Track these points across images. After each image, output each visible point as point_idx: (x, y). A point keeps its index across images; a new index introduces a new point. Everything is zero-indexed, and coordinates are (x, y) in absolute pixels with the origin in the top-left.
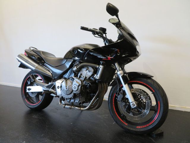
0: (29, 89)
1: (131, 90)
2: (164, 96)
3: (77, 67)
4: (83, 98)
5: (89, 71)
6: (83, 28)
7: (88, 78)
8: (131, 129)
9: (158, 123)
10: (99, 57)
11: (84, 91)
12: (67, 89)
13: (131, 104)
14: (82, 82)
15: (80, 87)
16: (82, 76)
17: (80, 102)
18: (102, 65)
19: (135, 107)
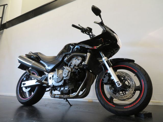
0: (24, 84)
1: (115, 73)
2: (146, 74)
3: (68, 57)
4: (72, 85)
5: (78, 60)
6: (74, 26)
7: (77, 65)
8: (118, 110)
9: (144, 100)
10: (86, 47)
11: (73, 77)
12: (58, 77)
13: (116, 84)
14: (71, 69)
15: (70, 73)
16: (72, 65)
17: (69, 89)
18: (90, 52)
19: (120, 86)
